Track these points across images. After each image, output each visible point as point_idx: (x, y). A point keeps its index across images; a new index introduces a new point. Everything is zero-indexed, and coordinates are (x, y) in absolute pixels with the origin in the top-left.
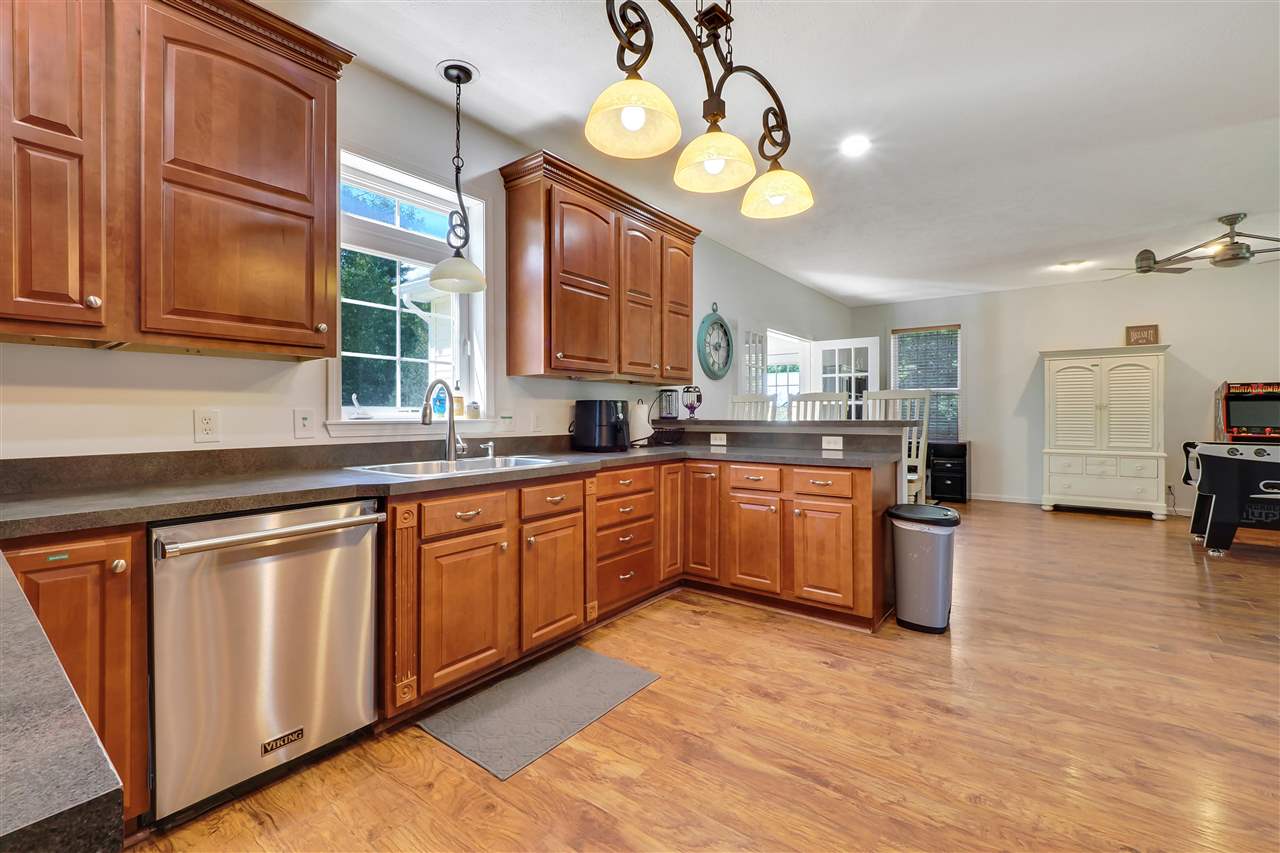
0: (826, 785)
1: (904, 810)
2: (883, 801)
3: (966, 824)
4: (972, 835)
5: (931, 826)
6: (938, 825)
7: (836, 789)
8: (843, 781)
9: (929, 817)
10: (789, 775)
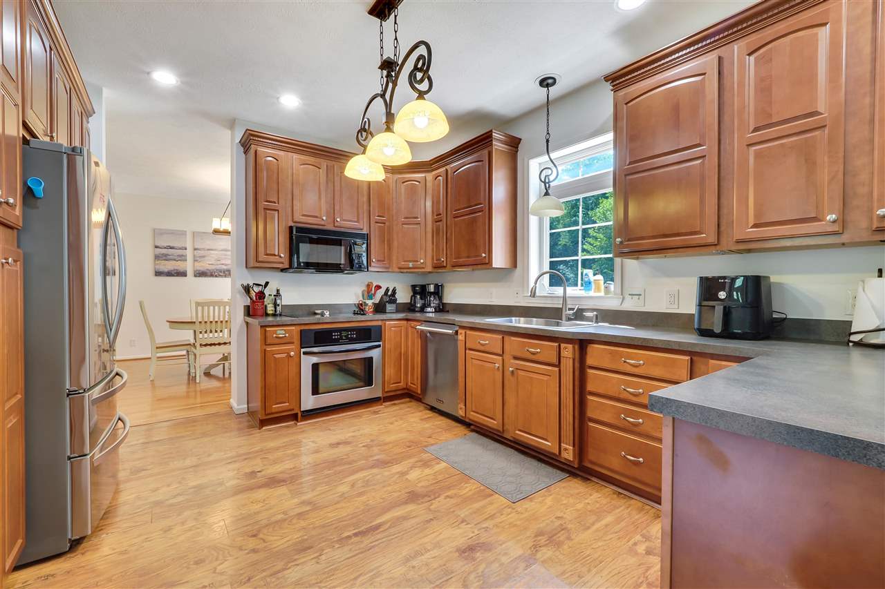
0: (356, 535)
1: (312, 557)
2: (325, 552)
3: (278, 579)
4: (271, 575)
5: (293, 562)
6: (290, 565)
7: (349, 537)
8: (352, 543)
9: (298, 565)
10: (373, 524)
